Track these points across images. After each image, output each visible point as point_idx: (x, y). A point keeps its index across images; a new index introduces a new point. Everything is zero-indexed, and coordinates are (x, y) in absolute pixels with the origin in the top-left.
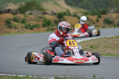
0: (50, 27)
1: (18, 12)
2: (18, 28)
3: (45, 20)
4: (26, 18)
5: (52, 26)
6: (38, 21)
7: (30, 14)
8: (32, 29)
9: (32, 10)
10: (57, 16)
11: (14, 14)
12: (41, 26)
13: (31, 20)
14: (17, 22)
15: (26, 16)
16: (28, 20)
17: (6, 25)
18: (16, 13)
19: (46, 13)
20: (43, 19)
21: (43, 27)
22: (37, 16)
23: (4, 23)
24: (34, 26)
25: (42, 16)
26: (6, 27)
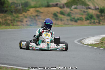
0: (93, 21)
1: (65, 6)
2: (64, 20)
3: (88, 14)
4: (71, 12)
5: (94, 19)
6: (82, 15)
7: (76, 8)
8: (76, 21)
9: (77, 5)
10: (99, 11)
11: (61, 8)
12: (84, 19)
13: (76, 13)
14: (64, 15)
15: (72, 10)
16: (73, 14)
17: (53, 17)
18: (63, 7)
19: (90, 8)
20: (86, 13)
21: (86, 20)
22: (81, 10)
23: (52, 16)
24: (78, 19)
25: (85, 10)
26: (54, 19)
